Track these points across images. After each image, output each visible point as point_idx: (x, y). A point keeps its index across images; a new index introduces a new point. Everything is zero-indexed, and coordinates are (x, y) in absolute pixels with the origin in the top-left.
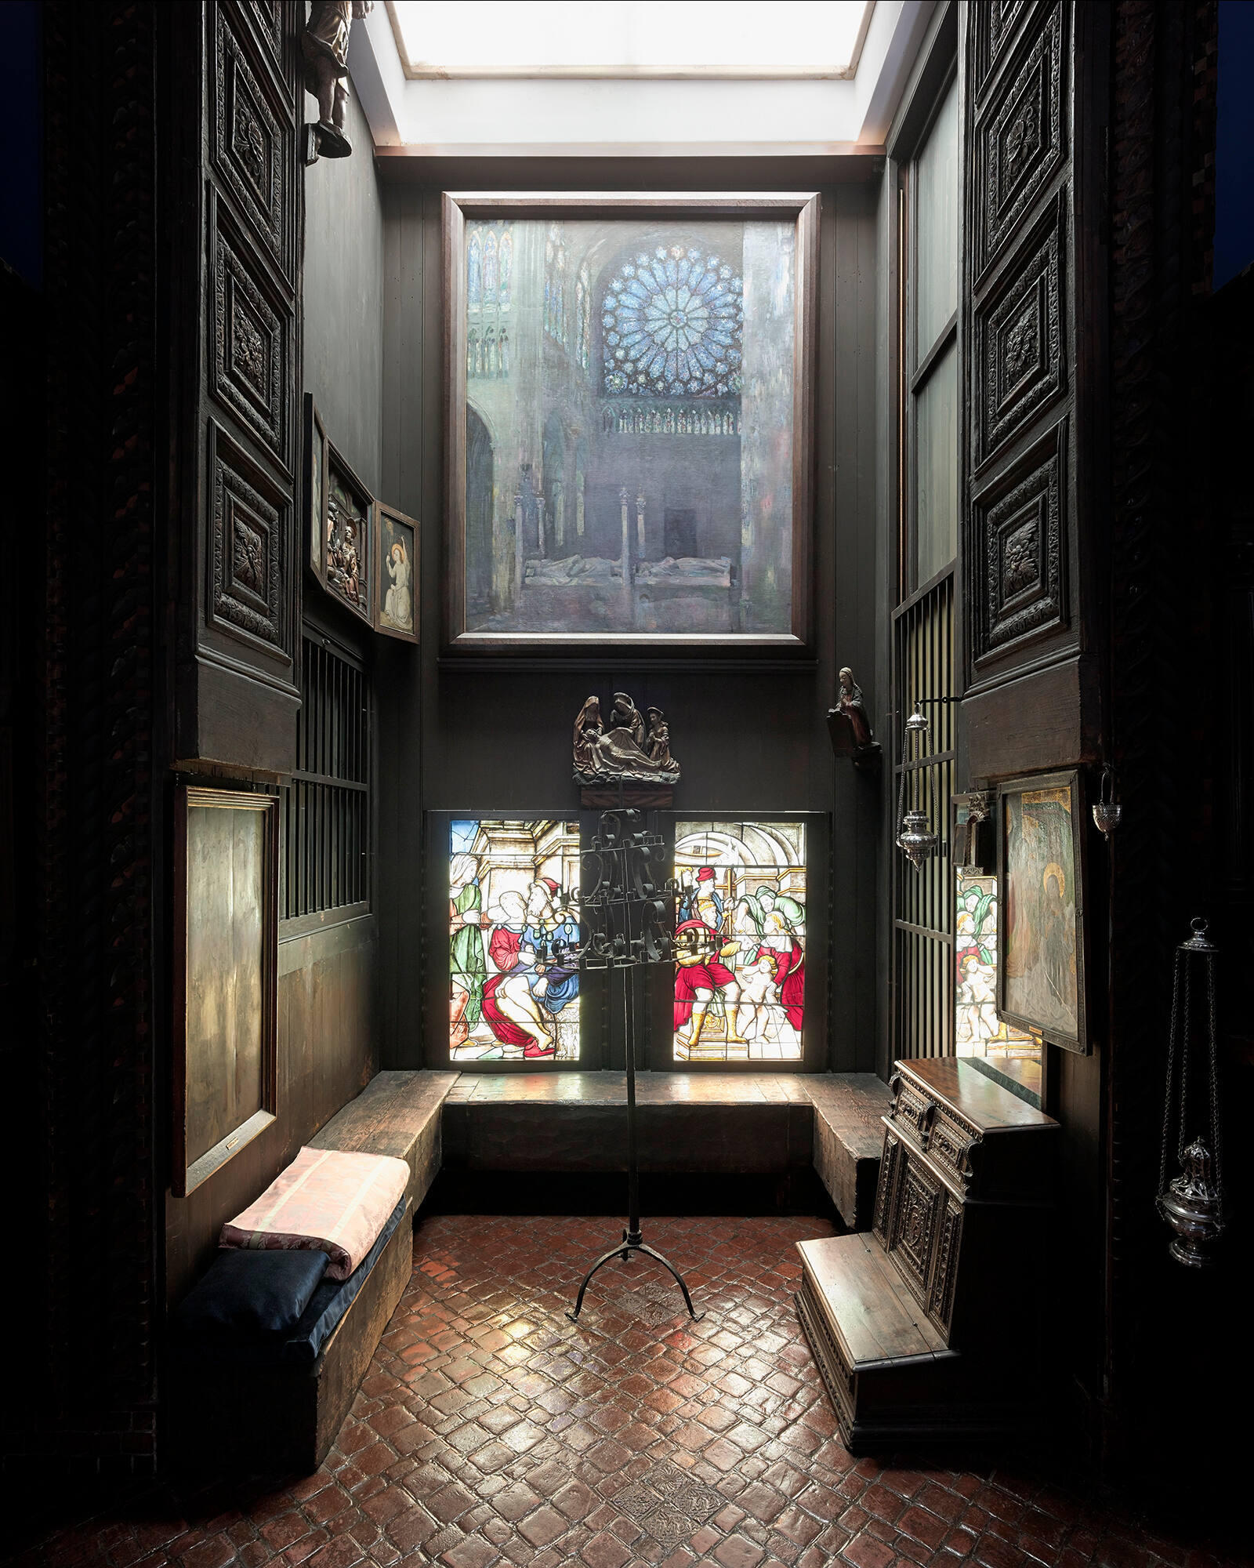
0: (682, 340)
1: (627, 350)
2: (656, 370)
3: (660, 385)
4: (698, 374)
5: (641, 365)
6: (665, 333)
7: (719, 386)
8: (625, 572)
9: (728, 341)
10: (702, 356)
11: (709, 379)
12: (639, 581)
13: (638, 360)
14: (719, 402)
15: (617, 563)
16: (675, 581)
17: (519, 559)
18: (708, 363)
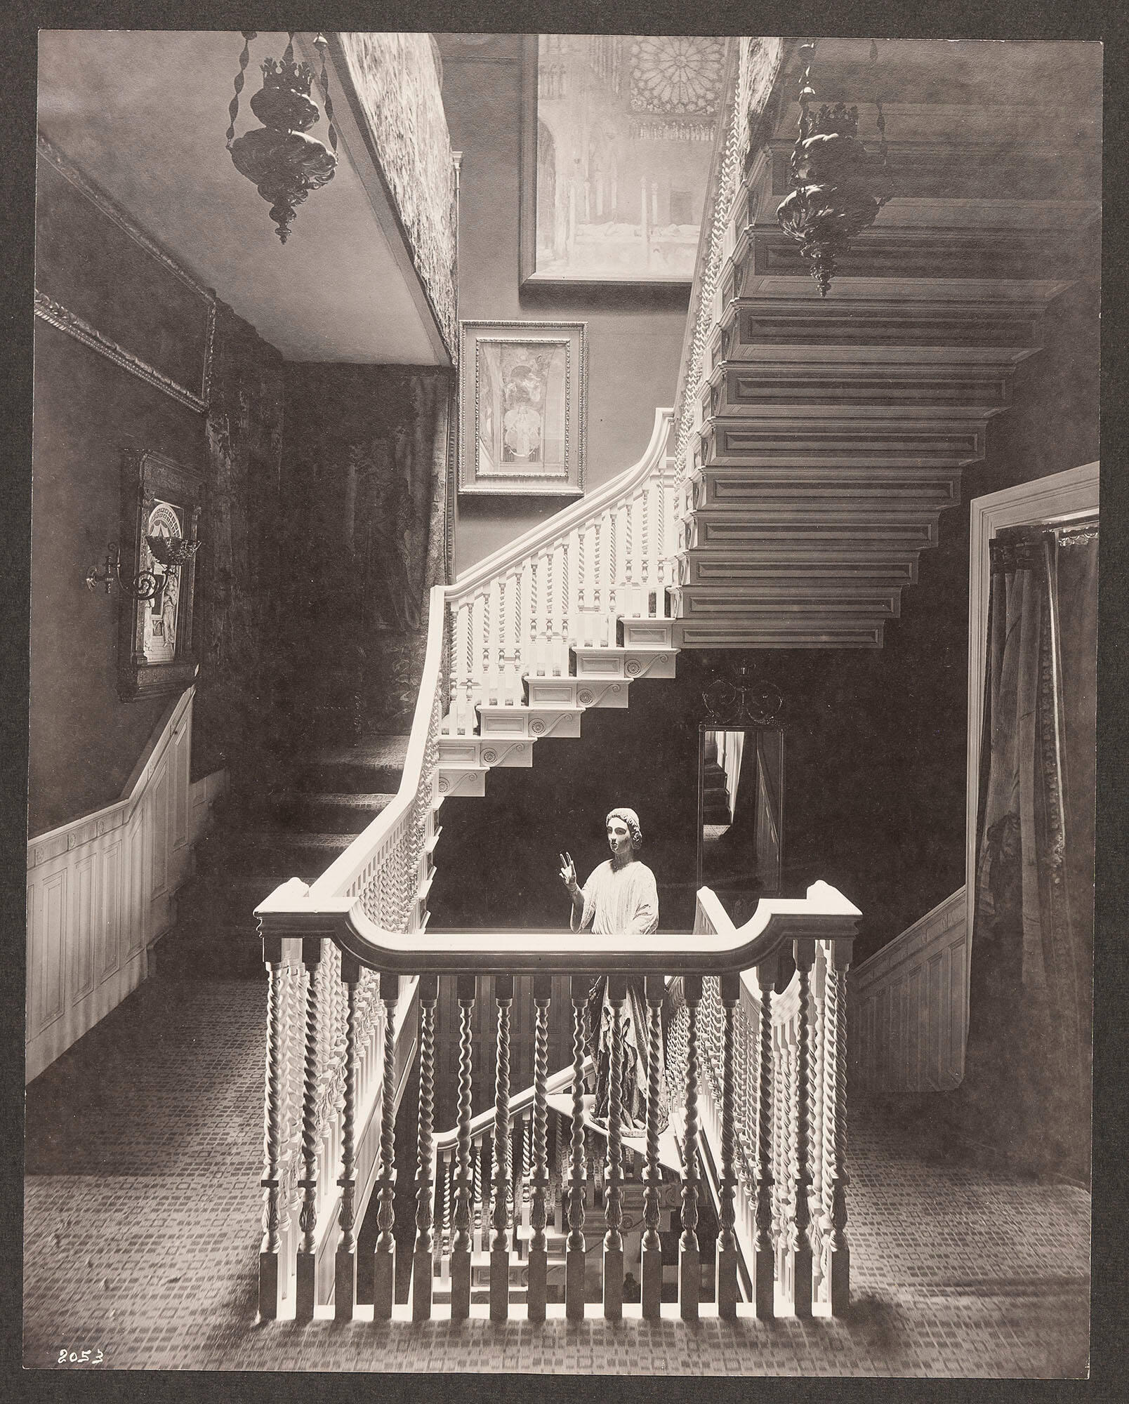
0: (684, 75)
1: (646, 82)
2: (665, 97)
3: (668, 106)
4: (694, 99)
5: (656, 93)
6: (671, 70)
7: (708, 108)
8: (644, 233)
9: (715, 77)
10: (697, 87)
11: (701, 103)
12: (654, 239)
13: (653, 89)
14: (707, 119)
15: (638, 227)
16: (677, 240)
17: (572, 223)
18: (701, 92)
